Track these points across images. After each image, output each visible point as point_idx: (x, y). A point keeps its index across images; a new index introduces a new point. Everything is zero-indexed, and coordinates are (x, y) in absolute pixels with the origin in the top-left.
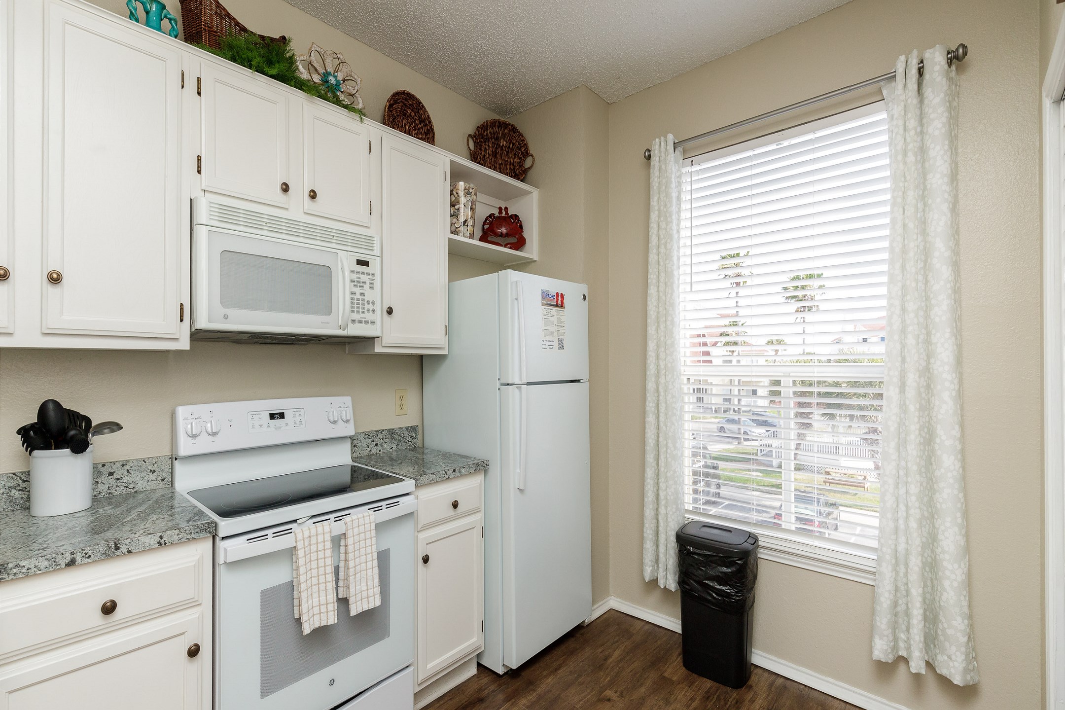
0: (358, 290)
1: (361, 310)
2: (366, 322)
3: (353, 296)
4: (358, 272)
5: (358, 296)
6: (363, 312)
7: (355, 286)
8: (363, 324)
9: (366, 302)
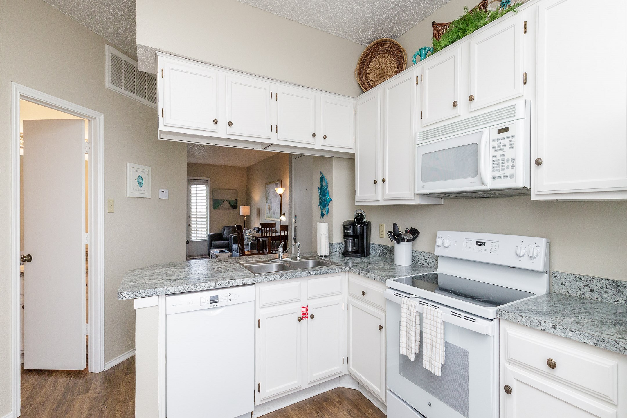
0: (498, 153)
1: (500, 168)
2: (506, 177)
3: (494, 159)
4: (498, 139)
5: (498, 157)
6: (503, 169)
7: (496, 150)
8: (503, 179)
9: (505, 161)
